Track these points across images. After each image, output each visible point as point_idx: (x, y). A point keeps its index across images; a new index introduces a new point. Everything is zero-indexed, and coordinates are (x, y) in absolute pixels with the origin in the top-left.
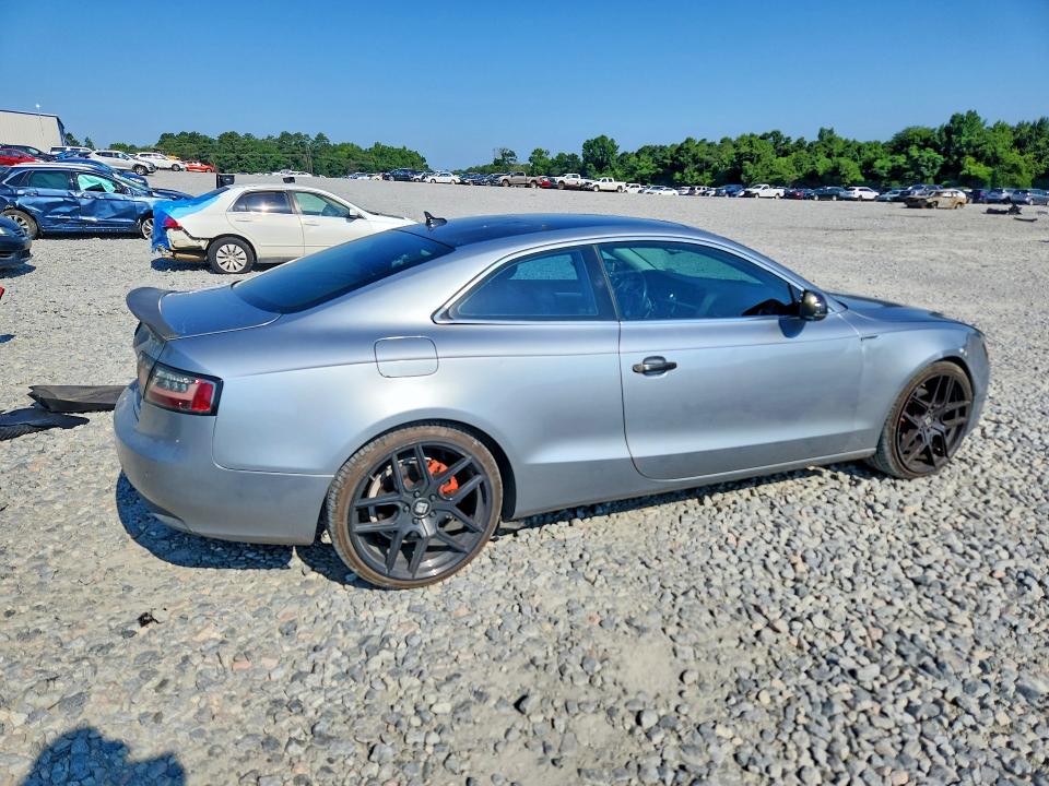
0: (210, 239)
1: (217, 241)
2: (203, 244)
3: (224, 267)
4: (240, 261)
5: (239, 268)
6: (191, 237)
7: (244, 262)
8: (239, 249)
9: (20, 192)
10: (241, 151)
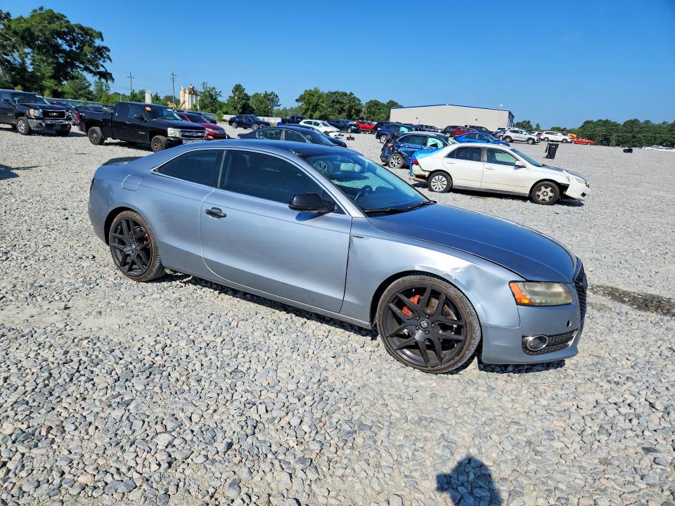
0: (431, 172)
1: (433, 173)
2: (427, 174)
3: (434, 188)
4: (443, 186)
5: (442, 190)
6: (422, 170)
7: (444, 187)
8: (444, 179)
9: (402, 145)
10: (638, 132)
